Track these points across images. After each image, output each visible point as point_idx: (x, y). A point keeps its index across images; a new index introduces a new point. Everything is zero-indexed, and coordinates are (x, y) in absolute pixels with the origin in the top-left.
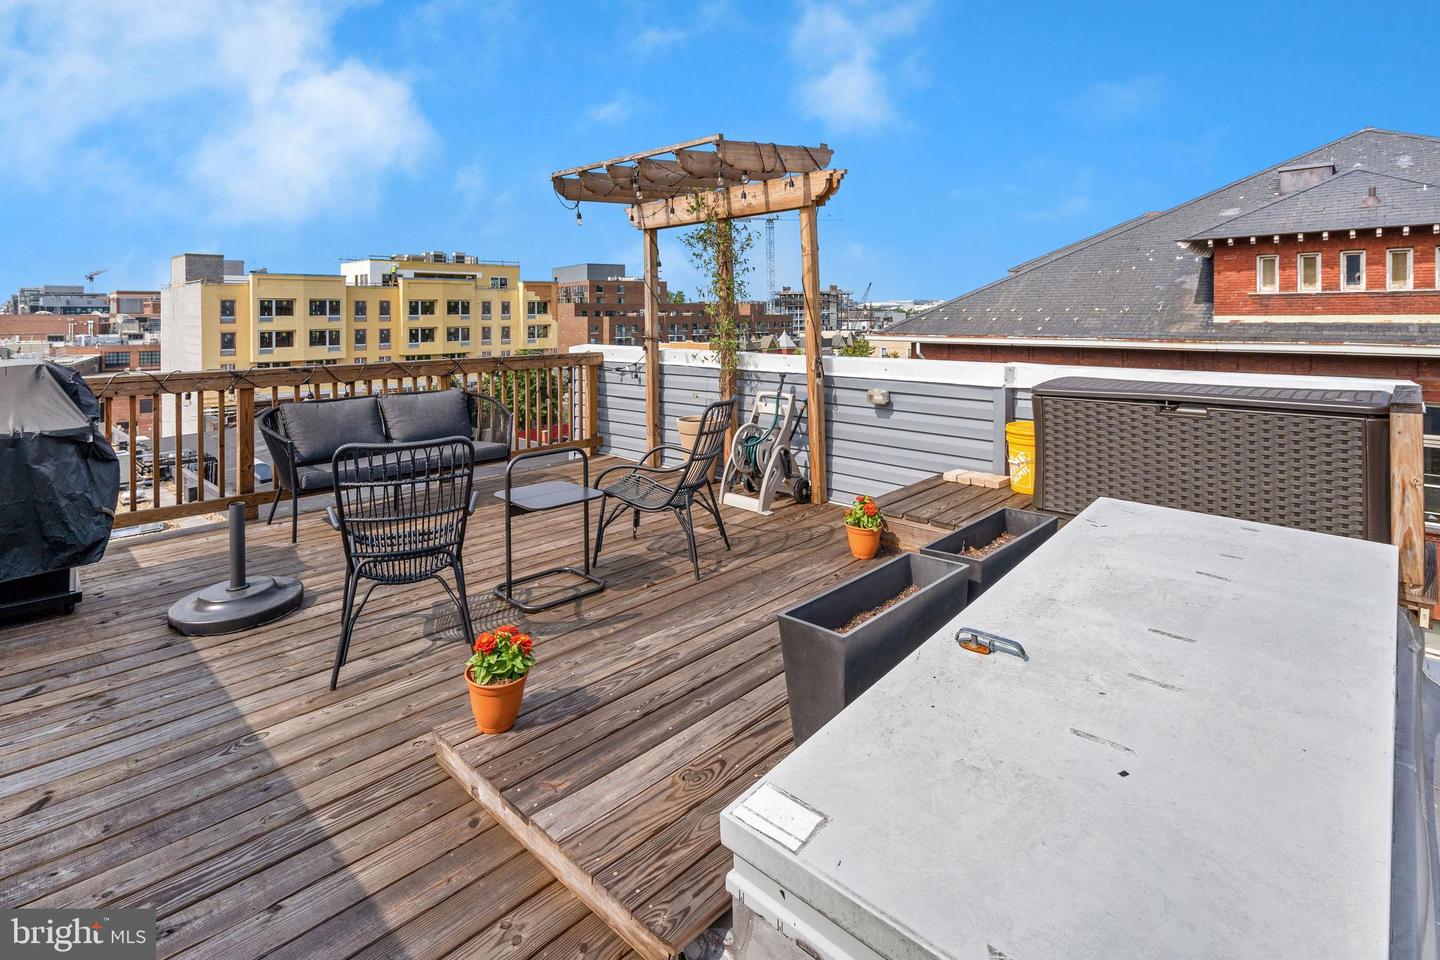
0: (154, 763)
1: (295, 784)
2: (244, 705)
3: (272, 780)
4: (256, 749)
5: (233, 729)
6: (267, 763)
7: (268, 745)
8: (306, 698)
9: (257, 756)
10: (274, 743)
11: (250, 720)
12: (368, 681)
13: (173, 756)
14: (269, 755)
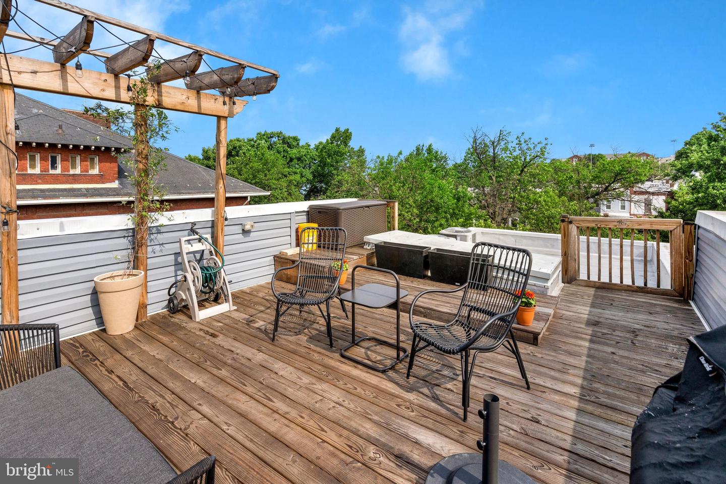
0: (631, 417)
1: (582, 371)
2: (572, 415)
3: (589, 377)
4: (584, 391)
5: (586, 406)
6: (585, 383)
7: (579, 389)
8: (544, 395)
9: (587, 387)
10: (576, 388)
11: (575, 404)
12: (511, 381)
13: (621, 414)
14: (582, 384)
